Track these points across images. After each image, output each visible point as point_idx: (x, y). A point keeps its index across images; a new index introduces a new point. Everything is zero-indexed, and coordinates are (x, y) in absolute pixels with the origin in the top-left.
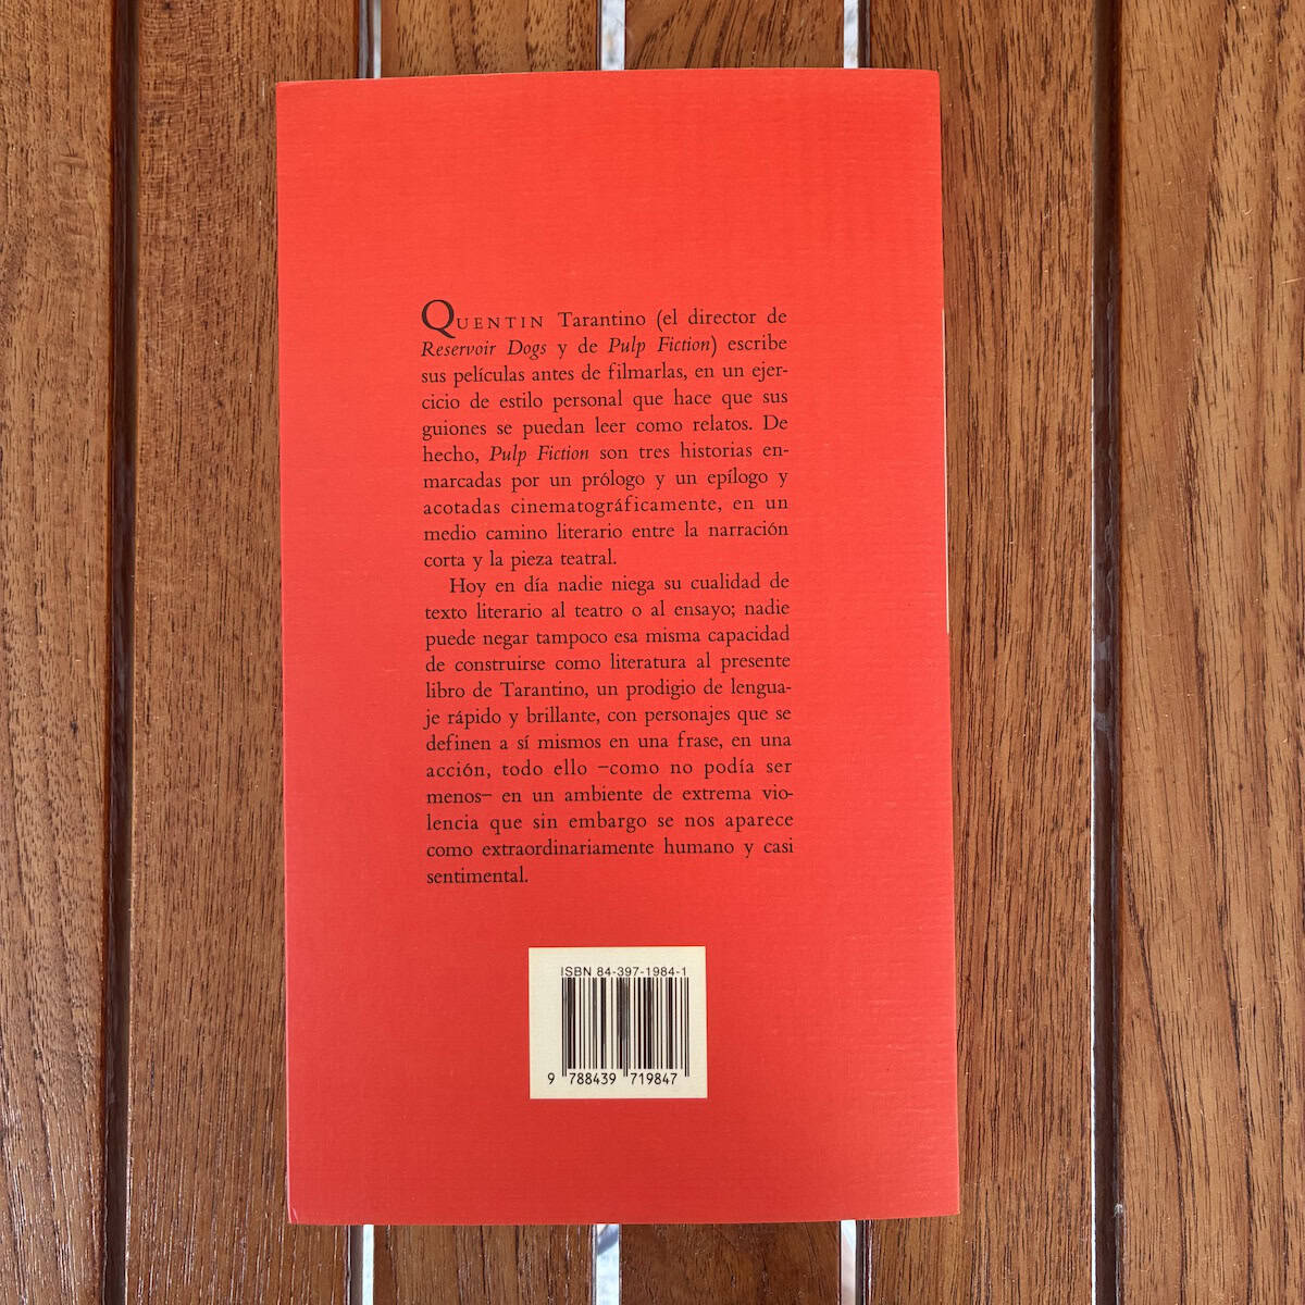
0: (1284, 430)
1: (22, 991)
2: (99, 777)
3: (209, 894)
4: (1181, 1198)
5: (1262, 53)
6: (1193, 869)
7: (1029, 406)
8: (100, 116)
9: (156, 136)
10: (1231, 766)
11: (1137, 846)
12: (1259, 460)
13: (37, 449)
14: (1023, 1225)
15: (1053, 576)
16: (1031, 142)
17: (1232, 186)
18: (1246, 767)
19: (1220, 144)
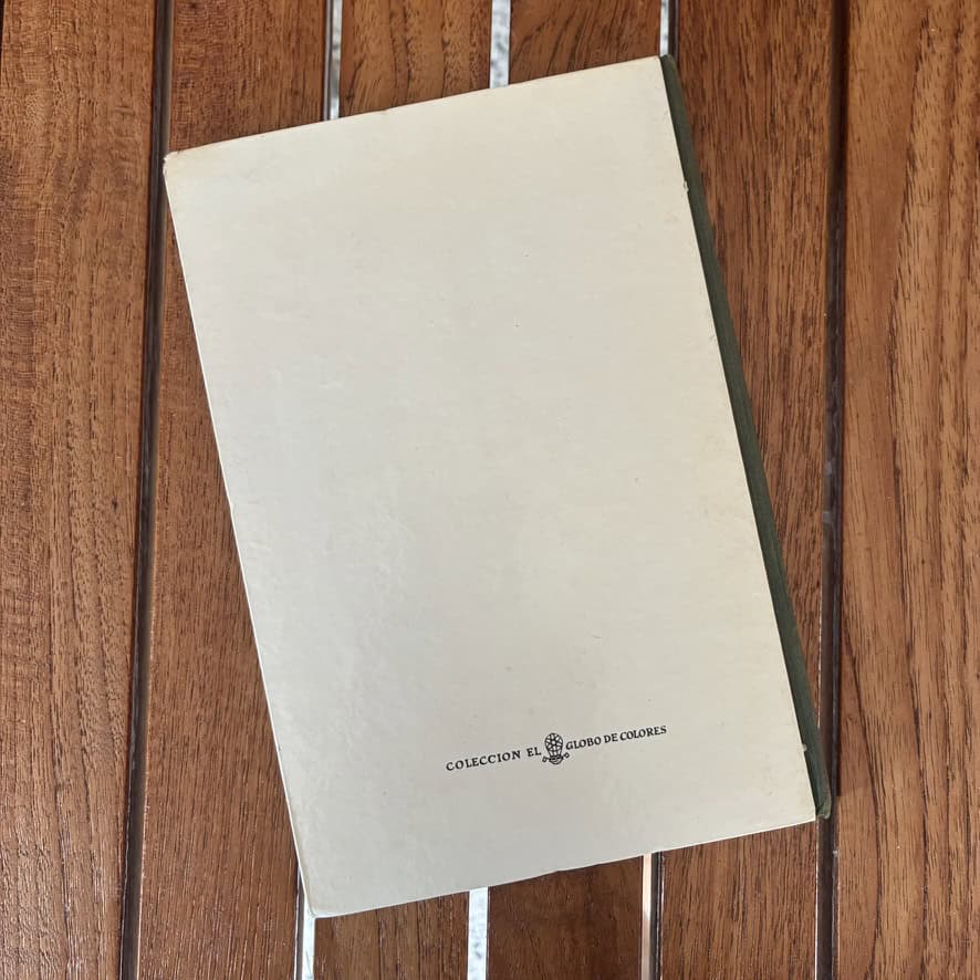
0: (956, 318)
1: (73, 687)
2: (131, 540)
3: (207, 623)
4: (878, 846)
5: (944, 60)
6: (889, 618)
7: (783, 296)
8: (144, 81)
9: (183, 95)
10: (917, 546)
11: (852, 602)
12: (939, 338)
13: (95, 310)
14: (769, 863)
15: (797, 414)
16: (787, 118)
17: (923, 151)
18: (928, 548)
19: (915, 123)
